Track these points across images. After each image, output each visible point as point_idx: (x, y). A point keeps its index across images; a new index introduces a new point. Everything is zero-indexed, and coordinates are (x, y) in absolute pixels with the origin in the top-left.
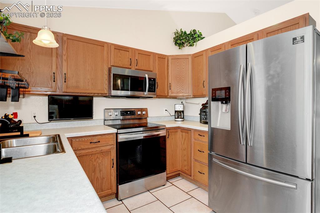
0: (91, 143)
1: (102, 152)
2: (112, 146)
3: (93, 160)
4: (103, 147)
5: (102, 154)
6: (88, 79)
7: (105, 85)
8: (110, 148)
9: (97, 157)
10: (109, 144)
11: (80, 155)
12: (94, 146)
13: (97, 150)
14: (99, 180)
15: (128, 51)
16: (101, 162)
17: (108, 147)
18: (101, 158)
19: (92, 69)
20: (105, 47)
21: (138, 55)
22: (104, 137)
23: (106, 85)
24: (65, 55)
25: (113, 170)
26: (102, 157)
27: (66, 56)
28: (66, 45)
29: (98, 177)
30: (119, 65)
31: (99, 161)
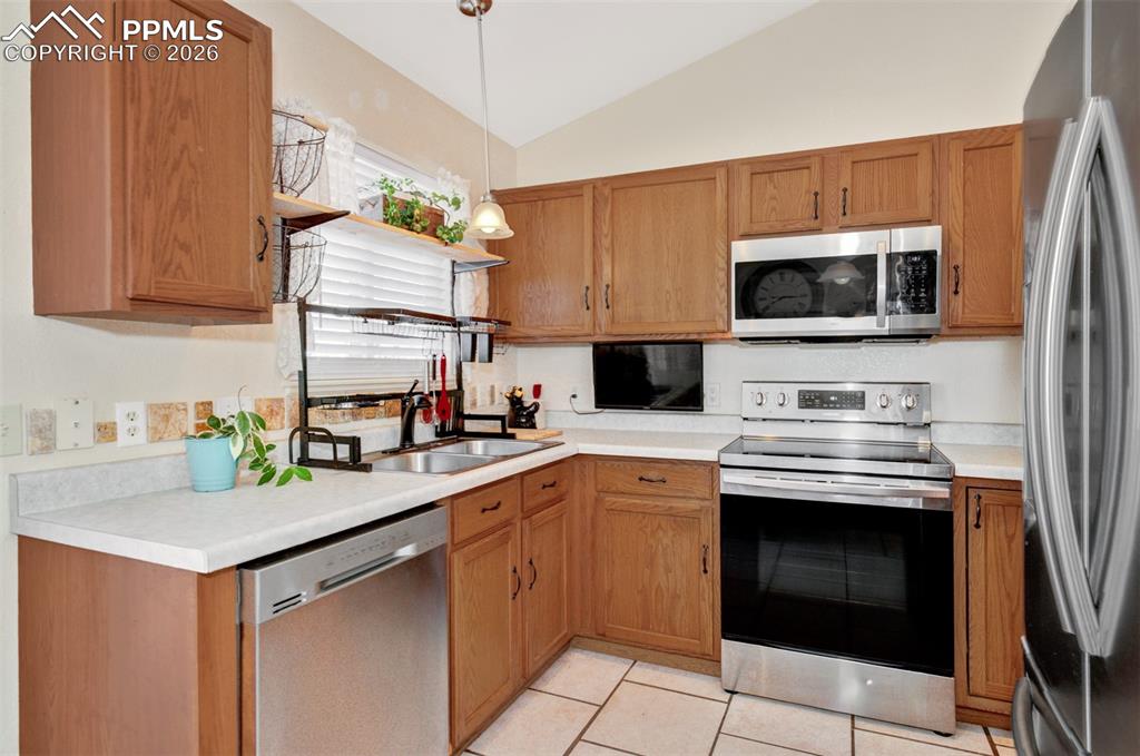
0: (641, 479)
1: (672, 515)
2: (707, 503)
3: (648, 530)
4: (676, 500)
5: (675, 521)
6: (668, 292)
7: (717, 301)
8: (698, 508)
9: (659, 526)
10: (693, 495)
11: (613, 507)
12: (650, 490)
13: (658, 503)
14: (663, 596)
15: (808, 168)
16: (670, 543)
17: (694, 504)
18: (671, 533)
19: (679, 260)
20: (718, 179)
21: (849, 171)
22: (677, 468)
23: (721, 303)
24: (606, 236)
25: (708, 582)
26: (674, 530)
27: (610, 237)
28: (609, 206)
29: (659, 585)
30: (771, 227)
31: (665, 541)
